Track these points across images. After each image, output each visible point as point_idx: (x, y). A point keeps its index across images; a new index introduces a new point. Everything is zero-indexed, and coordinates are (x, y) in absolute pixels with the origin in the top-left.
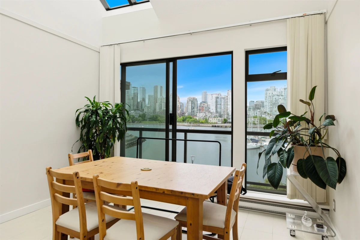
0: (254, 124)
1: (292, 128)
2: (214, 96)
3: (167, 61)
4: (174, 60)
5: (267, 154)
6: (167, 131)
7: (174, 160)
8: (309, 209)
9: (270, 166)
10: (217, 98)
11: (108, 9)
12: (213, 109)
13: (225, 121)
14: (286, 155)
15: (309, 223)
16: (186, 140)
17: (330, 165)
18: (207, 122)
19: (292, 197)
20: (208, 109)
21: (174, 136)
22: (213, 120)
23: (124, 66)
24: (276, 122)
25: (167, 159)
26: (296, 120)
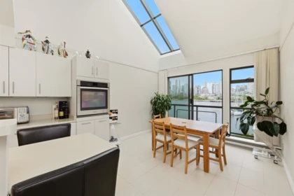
0: (239, 100)
1: (255, 107)
2: (211, 84)
3: (189, 75)
4: (192, 75)
5: (241, 118)
6: (189, 106)
7: (192, 119)
8: (267, 147)
9: (242, 125)
10: (213, 85)
11: (161, 54)
12: (210, 91)
13: (219, 99)
14: (251, 120)
15: (266, 154)
16: (197, 111)
17: (275, 126)
18: (206, 99)
19: (257, 141)
20: (207, 92)
21: (193, 109)
22: (210, 98)
23: (169, 78)
24: (246, 104)
25: (189, 119)
26: (257, 103)
